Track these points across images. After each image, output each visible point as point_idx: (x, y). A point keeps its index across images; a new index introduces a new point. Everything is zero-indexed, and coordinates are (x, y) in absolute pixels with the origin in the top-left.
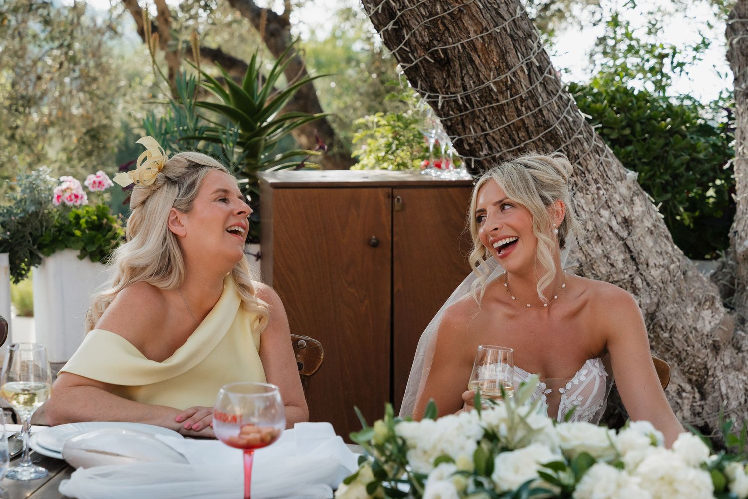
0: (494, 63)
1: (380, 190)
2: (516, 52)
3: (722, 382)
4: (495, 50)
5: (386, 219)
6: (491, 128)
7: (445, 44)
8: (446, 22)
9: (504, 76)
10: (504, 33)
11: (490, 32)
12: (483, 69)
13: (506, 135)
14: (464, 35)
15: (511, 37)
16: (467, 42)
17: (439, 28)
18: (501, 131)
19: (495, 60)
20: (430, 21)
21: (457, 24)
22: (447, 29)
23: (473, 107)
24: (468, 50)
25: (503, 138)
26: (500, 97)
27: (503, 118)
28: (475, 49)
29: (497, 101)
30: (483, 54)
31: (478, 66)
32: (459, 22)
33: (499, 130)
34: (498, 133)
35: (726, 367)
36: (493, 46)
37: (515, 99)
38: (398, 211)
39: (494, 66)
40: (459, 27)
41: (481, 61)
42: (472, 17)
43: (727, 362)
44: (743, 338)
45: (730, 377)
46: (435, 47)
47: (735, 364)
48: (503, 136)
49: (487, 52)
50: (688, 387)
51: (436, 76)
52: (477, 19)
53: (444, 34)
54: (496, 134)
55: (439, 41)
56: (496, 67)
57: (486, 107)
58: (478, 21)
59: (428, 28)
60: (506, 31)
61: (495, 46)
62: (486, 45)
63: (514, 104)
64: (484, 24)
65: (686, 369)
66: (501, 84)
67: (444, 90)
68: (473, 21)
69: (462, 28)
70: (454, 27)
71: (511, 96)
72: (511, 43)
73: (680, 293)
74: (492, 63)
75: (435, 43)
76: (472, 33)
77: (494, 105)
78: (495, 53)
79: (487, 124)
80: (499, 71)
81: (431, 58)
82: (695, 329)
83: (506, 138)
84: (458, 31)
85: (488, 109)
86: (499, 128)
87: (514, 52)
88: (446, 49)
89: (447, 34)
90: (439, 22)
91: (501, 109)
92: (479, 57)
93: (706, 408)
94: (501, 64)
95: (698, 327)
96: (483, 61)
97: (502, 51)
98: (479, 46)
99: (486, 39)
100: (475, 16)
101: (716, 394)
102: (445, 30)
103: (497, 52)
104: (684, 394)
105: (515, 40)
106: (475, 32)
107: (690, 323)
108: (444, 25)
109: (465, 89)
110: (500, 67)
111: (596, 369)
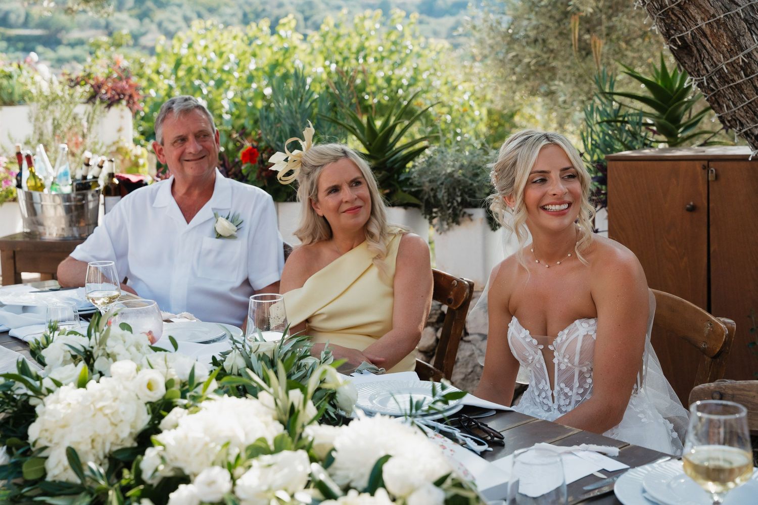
0: (726, 46)
1: (697, 162)
2: (752, 34)
4: (725, 34)
5: (703, 189)
6: (735, 105)
7: (682, 32)
8: (677, 13)
9: (736, 57)
10: (738, 18)
11: (718, 17)
12: (714, 53)
13: (751, 112)
14: (692, 23)
15: (746, 21)
16: (696, 29)
17: (671, 18)
18: (745, 108)
19: (726, 44)
20: (663, 13)
21: (686, 14)
22: (679, 18)
23: (717, 88)
24: (698, 36)
25: (748, 115)
26: (736, 77)
27: (743, 96)
28: (705, 35)
29: (733, 81)
30: (713, 39)
31: (709, 50)
32: (687, 12)
33: (743, 107)
34: (742, 110)
36: (722, 31)
37: (752, 78)
38: (713, 181)
39: (725, 49)
40: (688, 16)
41: (712, 45)
46: (673, 35)
48: (747, 113)
49: (718, 37)
51: (686, 61)
52: (704, 8)
53: (677, 24)
54: (741, 112)
55: (675, 30)
56: (727, 50)
57: (726, 87)
58: (705, 9)
59: (663, 19)
60: (740, 16)
61: (724, 30)
62: (715, 31)
63: (752, 83)
64: (712, 11)
66: (735, 65)
67: (696, 73)
68: (700, 9)
69: (691, 16)
70: (683, 16)
71: (746, 76)
72: (746, 26)
74: (724, 46)
75: (672, 32)
76: (699, 20)
77: (732, 84)
78: (725, 37)
79: (731, 103)
80: (732, 53)
81: (674, 46)
83: (750, 114)
84: (687, 20)
85: (728, 88)
86: (742, 105)
87: (750, 35)
88: (683, 36)
89: (680, 24)
90: (670, 13)
91: (739, 87)
92: (710, 42)
94: (733, 47)
96: (714, 45)
97: (733, 35)
98: (708, 32)
99: (715, 25)
100: (701, 5)
102: (677, 20)
103: (728, 36)
105: (750, 24)
106: (703, 19)
108: (676, 15)
109: (707, 72)
110: (732, 50)
111: (582, 329)
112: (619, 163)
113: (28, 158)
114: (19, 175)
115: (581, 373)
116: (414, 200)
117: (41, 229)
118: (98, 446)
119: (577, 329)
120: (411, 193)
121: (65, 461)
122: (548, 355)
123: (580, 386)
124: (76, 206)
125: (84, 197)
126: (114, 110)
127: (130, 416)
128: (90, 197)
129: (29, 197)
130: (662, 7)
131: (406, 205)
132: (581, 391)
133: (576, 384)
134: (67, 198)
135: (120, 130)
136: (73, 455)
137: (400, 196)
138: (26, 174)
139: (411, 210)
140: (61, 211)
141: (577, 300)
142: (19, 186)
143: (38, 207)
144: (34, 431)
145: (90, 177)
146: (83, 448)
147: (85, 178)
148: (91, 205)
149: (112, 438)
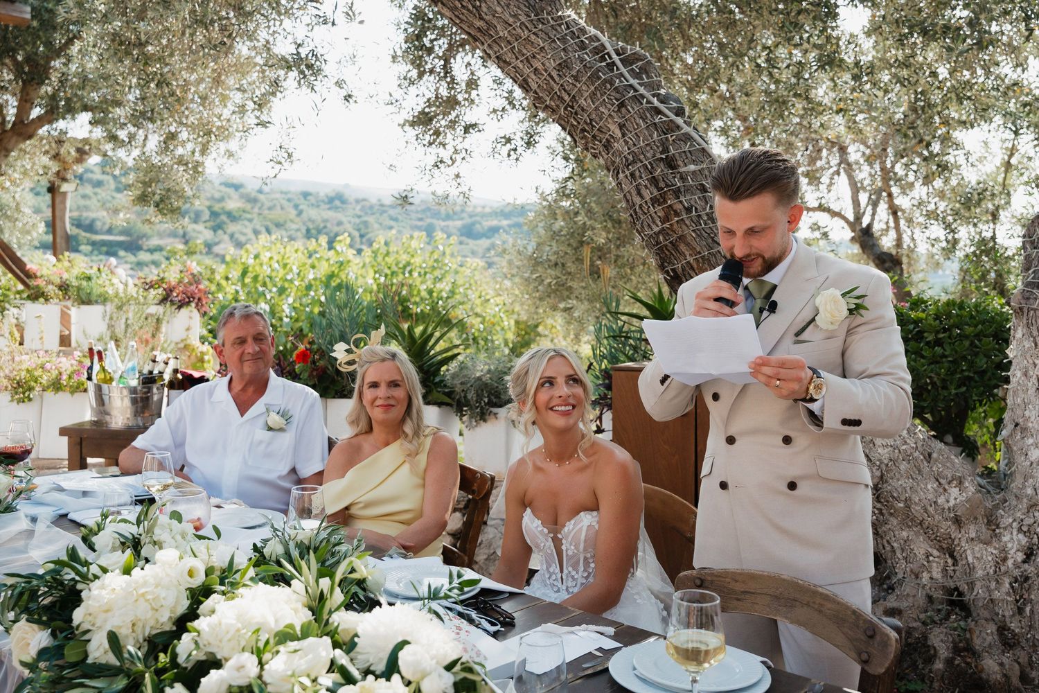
3: (969, 552)
7: (674, 265)
8: (670, 249)
11: (703, 254)
14: (682, 258)
16: (686, 263)
17: (665, 253)
20: (658, 248)
21: (677, 250)
22: (672, 254)
24: (687, 269)
28: (692, 269)
32: (678, 248)
35: (972, 539)
36: (706, 266)
40: (679, 252)
42: (688, 245)
43: (973, 535)
44: (1002, 517)
45: (977, 549)
46: (666, 267)
47: (982, 538)
50: (935, 553)
52: (691, 246)
53: (670, 258)
55: (668, 263)
58: (693, 247)
59: (659, 254)
62: (701, 265)
64: (698, 249)
65: (933, 537)
68: (689, 247)
69: (681, 252)
70: (675, 252)
73: (919, 471)
75: (666, 264)
76: (688, 256)
81: (668, 276)
82: (935, 503)
84: (678, 255)
89: (673, 258)
90: (664, 249)
93: (957, 573)
95: (939, 501)
98: (695, 266)
99: (701, 261)
101: (964, 562)
102: (670, 255)
104: (931, 558)
106: (691, 255)
107: (930, 496)
108: (669, 251)
111: (587, 520)
112: (622, 373)
113: (99, 353)
114: (91, 368)
115: (586, 559)
116: (447, 400)
117: (107, 418)
118: (139, 629)
119: (582, 521)
120: (445, 393)
121: (106, 645)
122: (557, 543)
123: (585, 570)
124: (141, 398)
125: (150, 390)
126: (184, 311)
127: (170, 601)
128: (155, 390)
129: (99, 389)
130: (658, 243)
131: (440, 404)
132: (586, 574)
133: (581, 568)
134: (133, 390)
135: (188, 329)
136: (113, 639)
137: (435, 395)
138: (96, 367)
139: (444, 407)
140: (127, 402)
141: (583, 496)
142: (89, 378)
143: (106, 398)
144: (78, 616)
145: (156, 372)
146: (123, 632)
147: (151, 372)
148: (156, 398)
149: (152, 623)
